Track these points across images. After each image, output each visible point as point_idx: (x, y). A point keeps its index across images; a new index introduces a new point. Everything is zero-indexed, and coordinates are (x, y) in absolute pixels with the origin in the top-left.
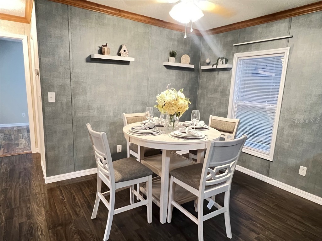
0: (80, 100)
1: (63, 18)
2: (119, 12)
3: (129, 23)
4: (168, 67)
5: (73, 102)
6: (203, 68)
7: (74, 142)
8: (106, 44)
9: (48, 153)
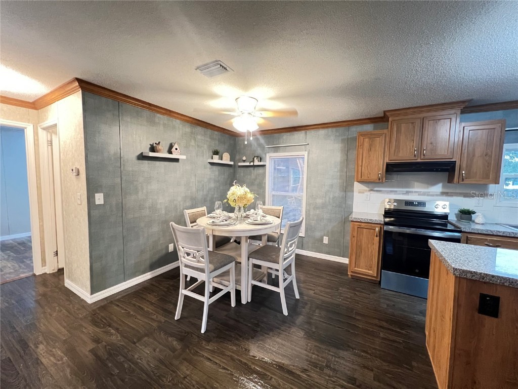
0: (131, 201)
1: (113, 115)
2: (169, 113)
3: (177, 122)
4: (212, 164)
5: (124, 203)
6: (240, 164)
7: (125, 248)
8: (159, 143)
9: (94, 265)
